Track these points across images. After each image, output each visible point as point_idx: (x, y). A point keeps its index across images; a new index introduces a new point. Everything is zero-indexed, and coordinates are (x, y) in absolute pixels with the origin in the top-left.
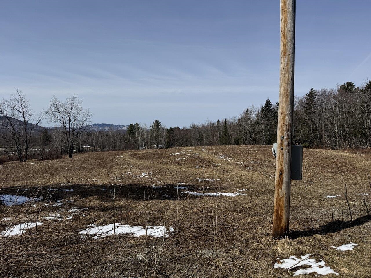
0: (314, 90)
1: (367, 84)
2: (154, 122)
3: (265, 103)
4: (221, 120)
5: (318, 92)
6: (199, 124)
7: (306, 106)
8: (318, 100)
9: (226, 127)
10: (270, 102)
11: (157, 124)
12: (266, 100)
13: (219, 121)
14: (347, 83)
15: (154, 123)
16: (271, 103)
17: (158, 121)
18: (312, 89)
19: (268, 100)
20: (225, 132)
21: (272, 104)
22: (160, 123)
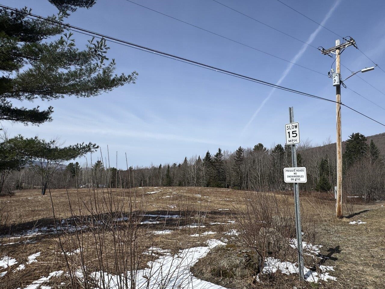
0: (241, 148)
1: (276, 147)
3: (206, 154)
4: (163, 165)
5: (245, 149)
6: (142, 167)
7: (236, 159)
8: (244, 155)
9: (168, 171)
10: (209, 153)
11: (99, 164)
14: (259, 144)
15: (96, 163)
16: (210, 155)
17: (100, 162)
18: (240, 147)
20: (168, 176)
22: (102, 163)
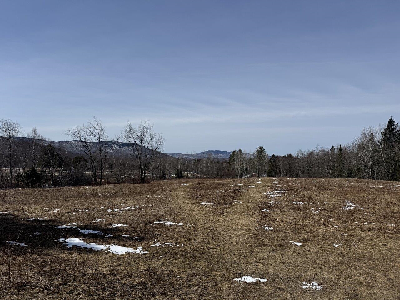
2: (258, 148)
4: (335, 146)
10: (394, 122)
11: (261, 151)
12: (389, 119)
13: (333, 148)
15: (257, 150)
17: (262, 147)
19: (392, 119)
21: (397, 124)
22: (265, 150)
